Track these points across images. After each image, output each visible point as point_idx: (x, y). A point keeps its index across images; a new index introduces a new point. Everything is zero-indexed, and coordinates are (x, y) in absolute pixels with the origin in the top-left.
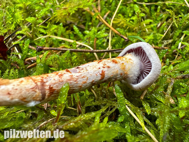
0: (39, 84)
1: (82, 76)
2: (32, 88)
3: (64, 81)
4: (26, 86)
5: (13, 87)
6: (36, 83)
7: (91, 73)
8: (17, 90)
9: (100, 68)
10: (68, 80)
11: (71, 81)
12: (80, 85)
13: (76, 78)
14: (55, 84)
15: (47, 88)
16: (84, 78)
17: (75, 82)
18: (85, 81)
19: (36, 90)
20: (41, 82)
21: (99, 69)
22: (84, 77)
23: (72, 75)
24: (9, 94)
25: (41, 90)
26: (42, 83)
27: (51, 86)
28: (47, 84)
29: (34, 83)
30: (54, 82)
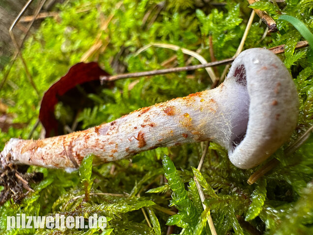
0: (67, 148)
1: (110, 141)
2: (61, 154)
3: (90, 148)
4: (56, 151)
5: (46, 150)
6: (64, 147)
7: (121, 138)
8: (49, 155)
9: (136, 128)
10: (93, 146)
11: (97, 149)
12: (110, 154)
13: (102, 143)
14: (80, 150)
15: (74, 154)
16: (112, 145)
17: (102, 150)
18: (114, 149)
19: (64, 156)
20: (69, 146)
21: (135, 130)
22: (111, 143)
23: (98, 140)
24: (42, 158)
25: (69, 156)
26: (70, 148)
27: (78, 153)
28: (74, 149)
29: (62, 147)
30: (79, 147)
